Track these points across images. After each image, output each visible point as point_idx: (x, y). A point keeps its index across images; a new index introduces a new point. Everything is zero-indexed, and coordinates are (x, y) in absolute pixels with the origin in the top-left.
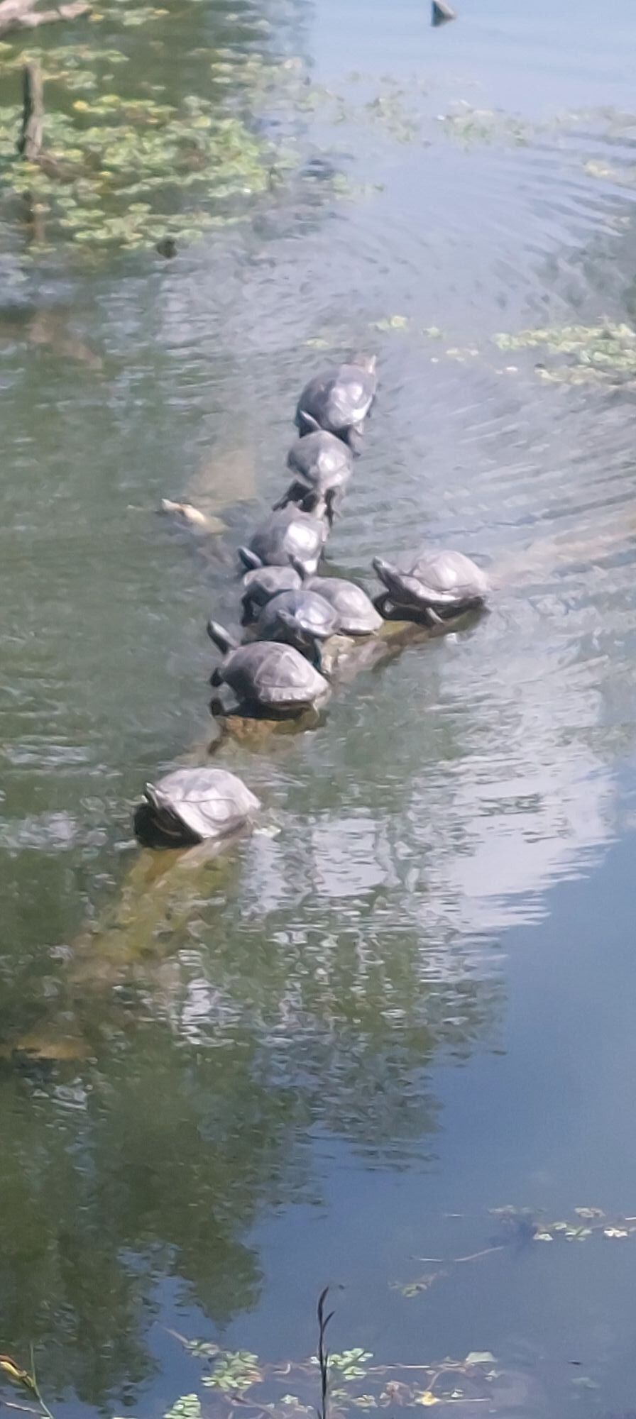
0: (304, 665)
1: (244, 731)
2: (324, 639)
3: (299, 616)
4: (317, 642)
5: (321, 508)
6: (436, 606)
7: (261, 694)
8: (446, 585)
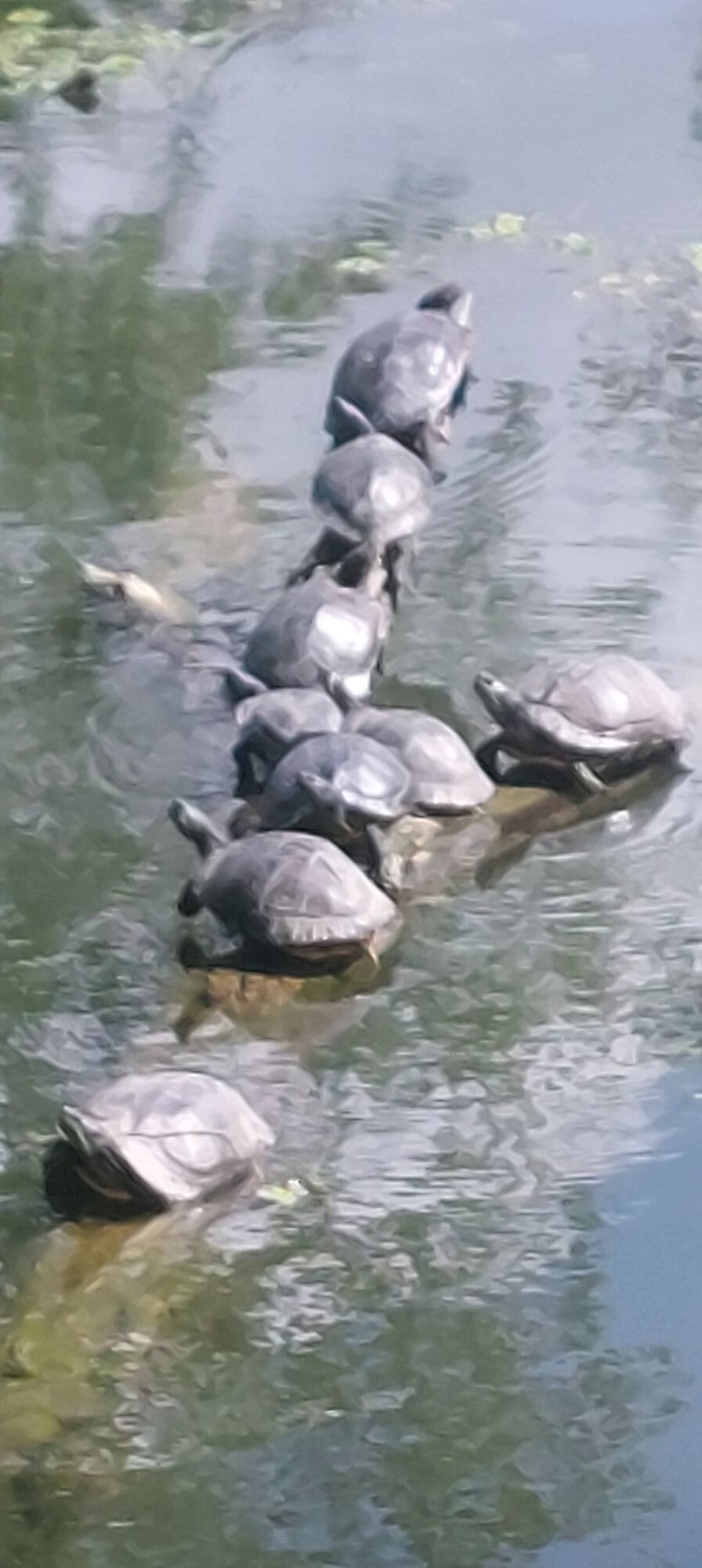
0: (352, 873)
1: (242, 998)
2: (386, 824)
3: (341, 782)
4: (375, 831)
5: (376, 578)
6: (592, 757)
7: (274, 930)
8: (610, 719)
